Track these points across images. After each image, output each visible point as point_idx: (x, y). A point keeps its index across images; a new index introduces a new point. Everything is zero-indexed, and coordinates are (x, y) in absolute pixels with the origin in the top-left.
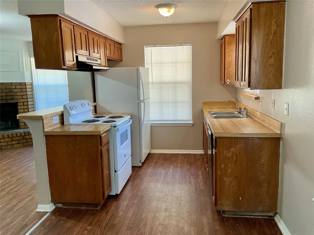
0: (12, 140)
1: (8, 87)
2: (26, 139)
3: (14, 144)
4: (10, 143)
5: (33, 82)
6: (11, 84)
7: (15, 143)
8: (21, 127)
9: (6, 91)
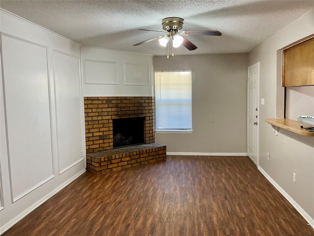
0: (149, 156)
1: (140, 101)
2: (159, 154)
3: (149, 160)
4: (147, 159)
5: (155, 97)
6: (141, 98)
7: (151, 159)
8: (147, 142)
9: (138, 105)
